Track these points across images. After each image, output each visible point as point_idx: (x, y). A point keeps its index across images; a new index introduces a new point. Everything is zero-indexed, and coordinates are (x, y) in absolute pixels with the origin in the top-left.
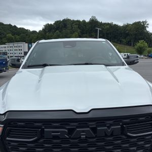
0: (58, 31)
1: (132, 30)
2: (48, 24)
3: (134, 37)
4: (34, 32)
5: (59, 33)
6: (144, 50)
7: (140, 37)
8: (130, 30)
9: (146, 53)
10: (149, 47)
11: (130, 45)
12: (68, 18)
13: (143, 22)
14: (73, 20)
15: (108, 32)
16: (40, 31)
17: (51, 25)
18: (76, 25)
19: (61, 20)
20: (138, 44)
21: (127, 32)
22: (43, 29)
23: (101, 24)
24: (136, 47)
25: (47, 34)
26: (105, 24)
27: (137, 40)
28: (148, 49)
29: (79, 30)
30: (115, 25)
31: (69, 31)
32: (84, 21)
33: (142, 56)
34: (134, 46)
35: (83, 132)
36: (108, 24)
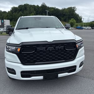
0: (21, 12)
1: (67, 12)
2: (14, 7)
3: (68, 16)
4: (5, 12)
5: (22, 13)
6: (74, 24)
7: (72, 16)
8: (66, 12)
9: (75, 26)
10: (77, 23)
11: (66, 21)
12: (28, 4)
13: (73, 7)
14: (31, 5)
15: (53, 13)
16: (9, 12)
17: (16, 7)
18: (32, 8)
19: (23, 5)
20: (71, 21)
21: (64, 13)
22: (11, 10)
23: (49, 8)
24: (69, 22)
25: (14, 14)
26: (51, 8)
27: (70, 18)
28: (76, 24)
29: (35, 12)
30: (57, 9)
31: (28, 12)
32: (38, 6)
33: (73, 28)
34: (68, 22)
35: (51, 48)
36: (53, 8)
